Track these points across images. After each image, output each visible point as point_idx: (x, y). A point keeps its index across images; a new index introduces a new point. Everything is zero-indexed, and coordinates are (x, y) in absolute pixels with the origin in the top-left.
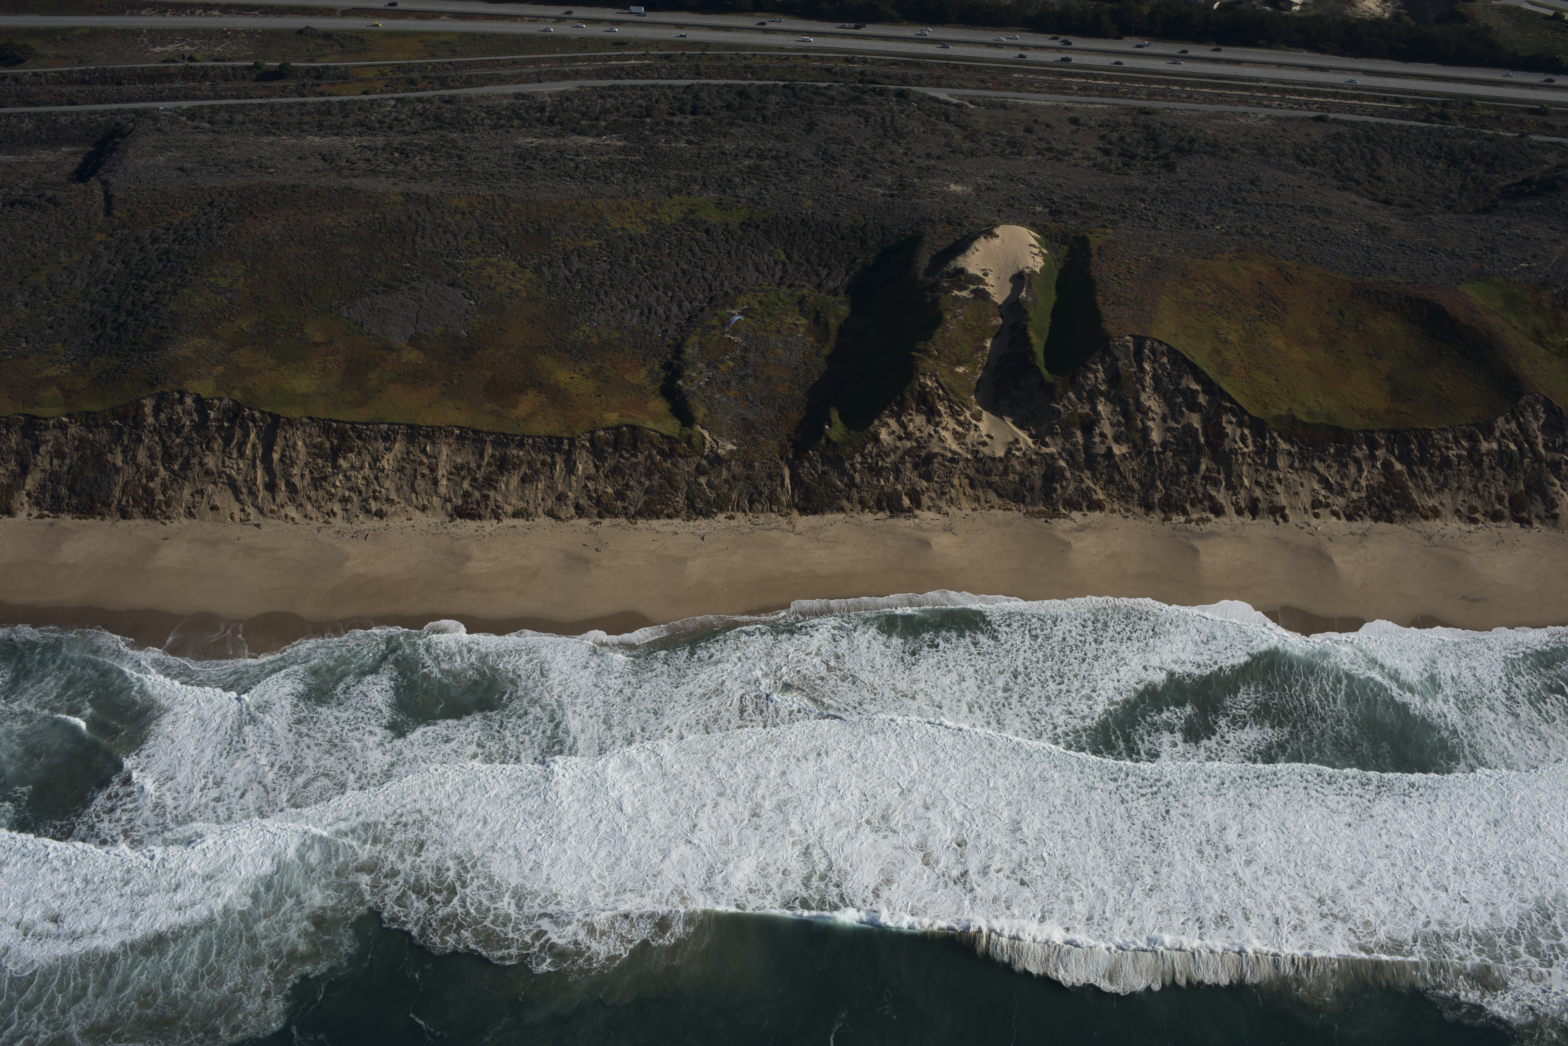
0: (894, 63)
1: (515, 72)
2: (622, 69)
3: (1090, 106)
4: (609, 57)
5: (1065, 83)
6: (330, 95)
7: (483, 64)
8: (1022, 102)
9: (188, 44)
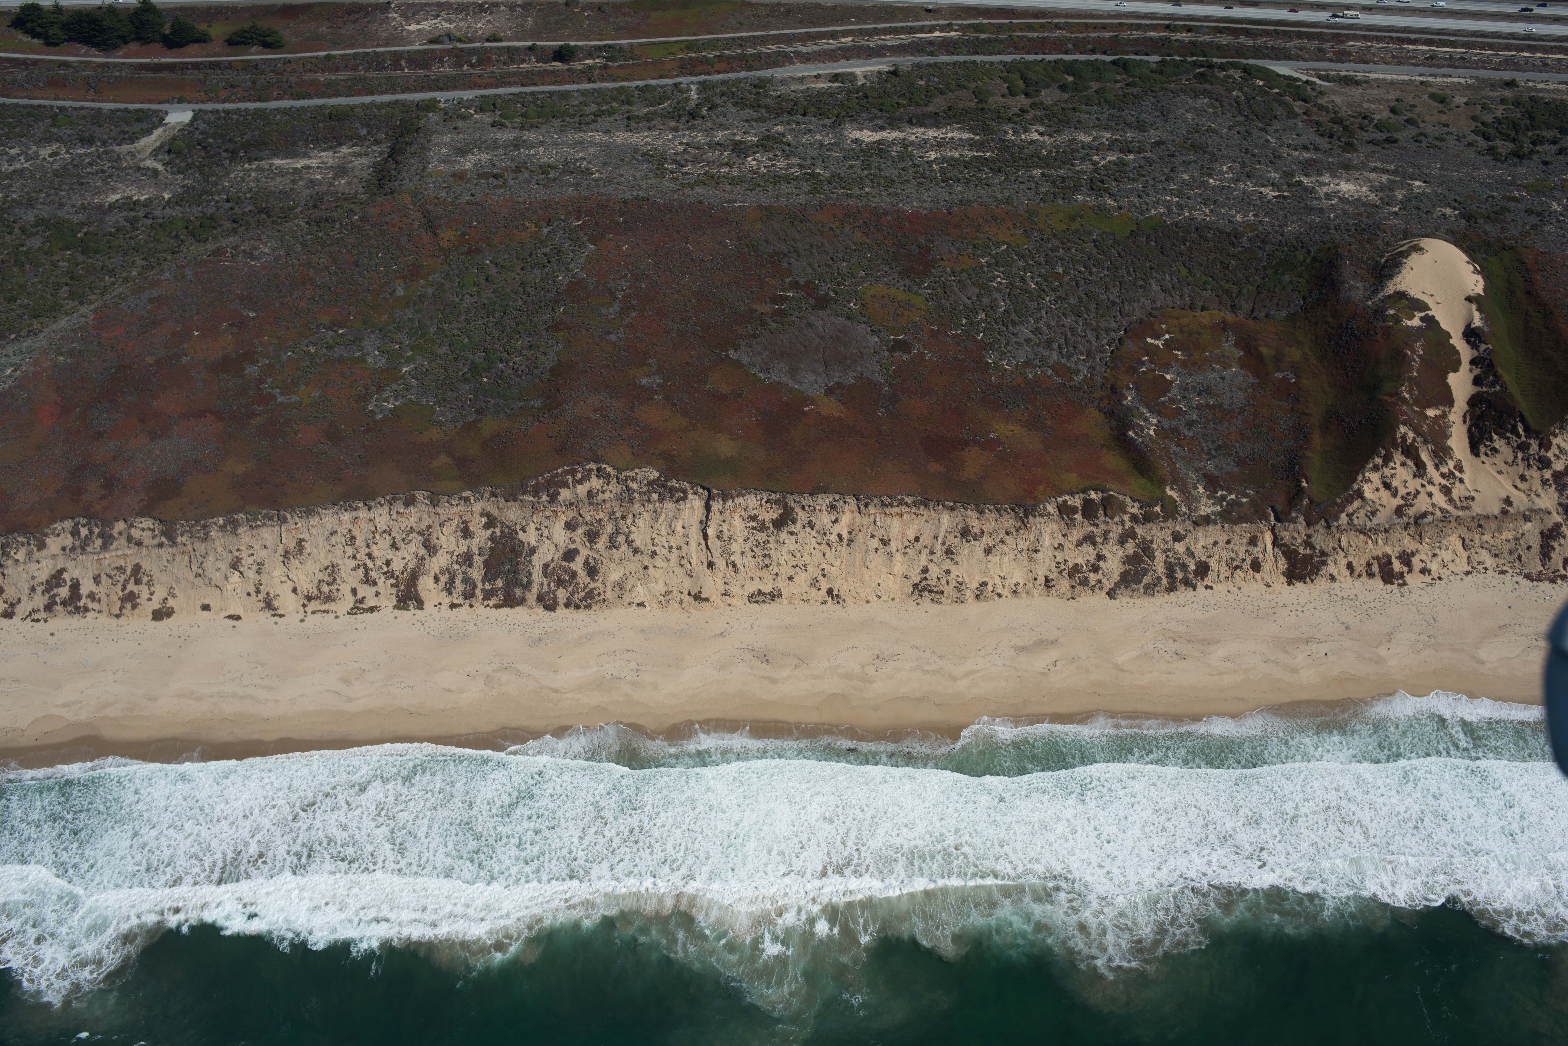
0: (1219, 30)
1: (816, 48)
2: (931, 43)
3: (1445, 80)
4: (912, 28)
5: (1409, 51)
6: (623, 80)
7: (777, 39)
8: (1372, 76)
9: (446, 20)
